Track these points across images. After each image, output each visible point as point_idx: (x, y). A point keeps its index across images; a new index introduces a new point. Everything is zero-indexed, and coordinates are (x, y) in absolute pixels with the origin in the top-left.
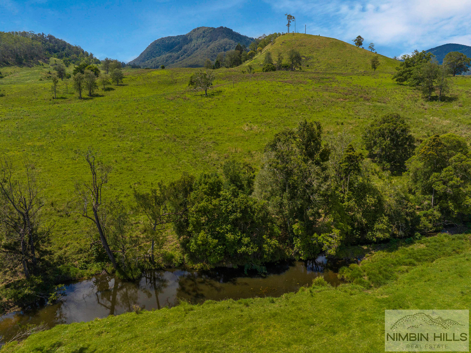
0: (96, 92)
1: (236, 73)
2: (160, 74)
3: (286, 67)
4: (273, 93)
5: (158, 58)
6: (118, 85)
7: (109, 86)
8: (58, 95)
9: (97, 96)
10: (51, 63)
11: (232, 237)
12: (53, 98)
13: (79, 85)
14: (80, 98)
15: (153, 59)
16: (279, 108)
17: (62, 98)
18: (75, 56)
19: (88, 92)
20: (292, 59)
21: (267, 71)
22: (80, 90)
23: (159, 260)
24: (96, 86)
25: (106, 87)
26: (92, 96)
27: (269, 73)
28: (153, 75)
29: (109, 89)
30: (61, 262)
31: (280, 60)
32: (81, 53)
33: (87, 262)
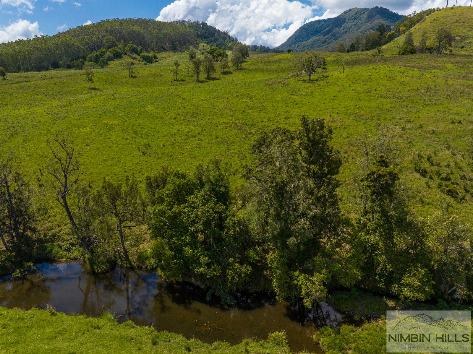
0: (213, 75)
1: (365, 56)
2: (282, 58)
3: (430, 50)
4: (387, 80)
5: (304, 43)
6: (237, 69)
7: (229, 70)
8: (179, 78)
9: (214, 79)
10: (199, 49)
11: (191, 252)
12: (174, 80)
13: (197, 68)
14: (198, 81)
15: (300, 43)
16: (385, 98)
17: (182, 80)
18: (222, 41)
19: (206, 75)
20: (440, 39)
21: (403, 54)
22: (198, 72)
23: (133, 258)
24: (213, 70)
25: (225, 70)
26: (209, 79)
27: (404, 56)
28: (275, 59)
29: (227, 73)
30: (52, 240)
31: (423, 41)
32: (228, 39)
33: (73, 245)
